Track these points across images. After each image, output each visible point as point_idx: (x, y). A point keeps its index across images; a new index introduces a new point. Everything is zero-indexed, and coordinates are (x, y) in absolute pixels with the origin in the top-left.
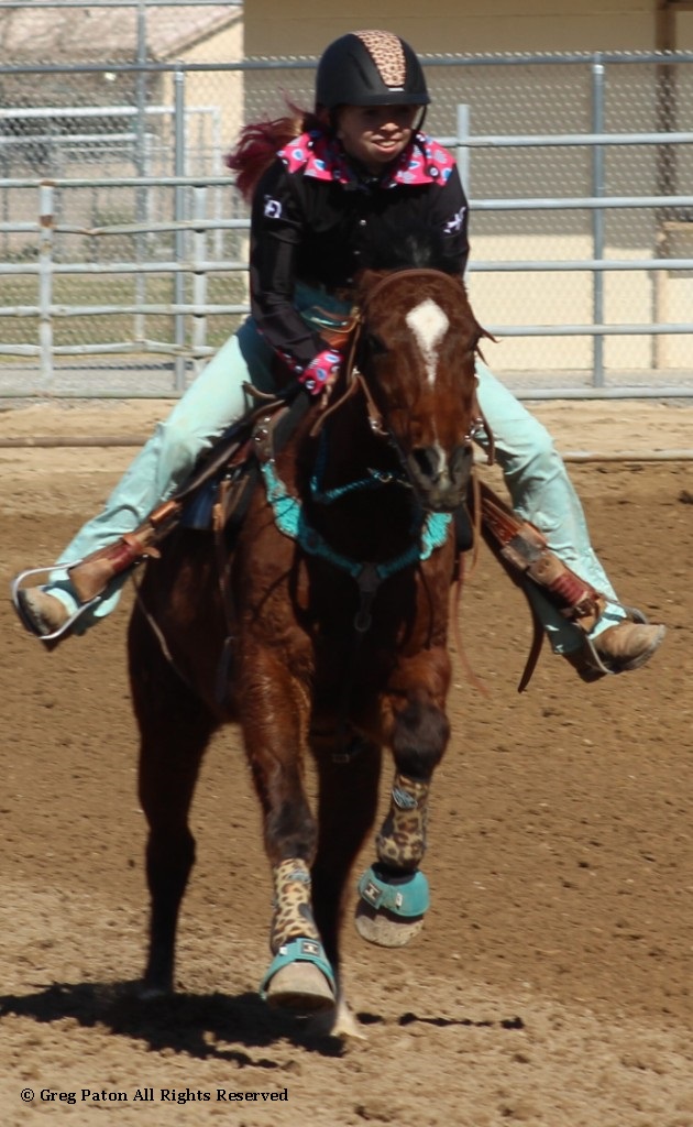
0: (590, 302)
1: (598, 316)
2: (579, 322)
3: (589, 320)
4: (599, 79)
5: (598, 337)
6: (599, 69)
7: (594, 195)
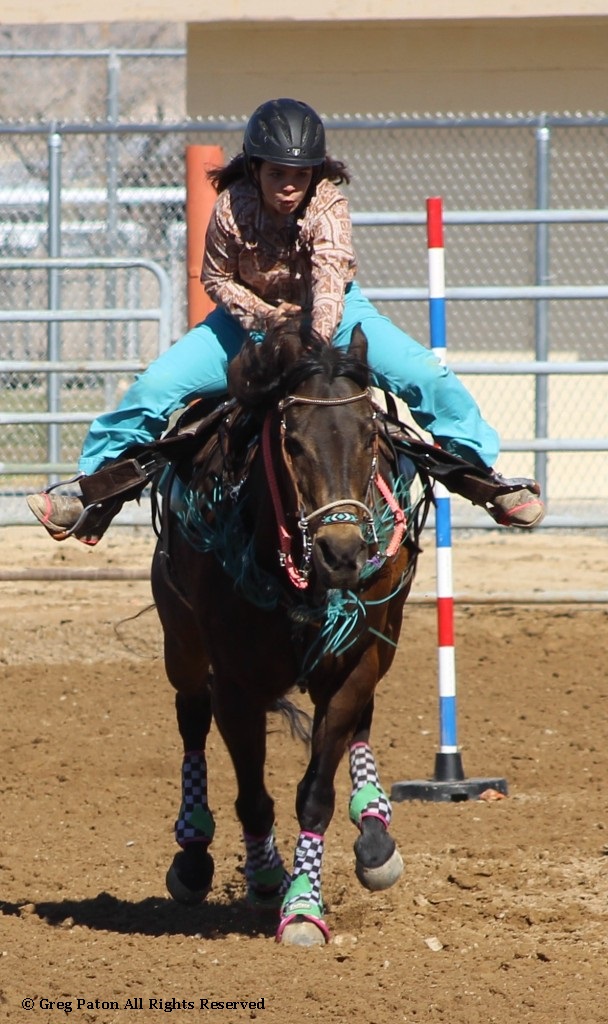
0: (531, 415)
1: (540, 429)
2: (519, 436)
3: (531, 435)
4: (544, 146)
5: (541, 454)
6: (544, 133)
7: (537, 283)
